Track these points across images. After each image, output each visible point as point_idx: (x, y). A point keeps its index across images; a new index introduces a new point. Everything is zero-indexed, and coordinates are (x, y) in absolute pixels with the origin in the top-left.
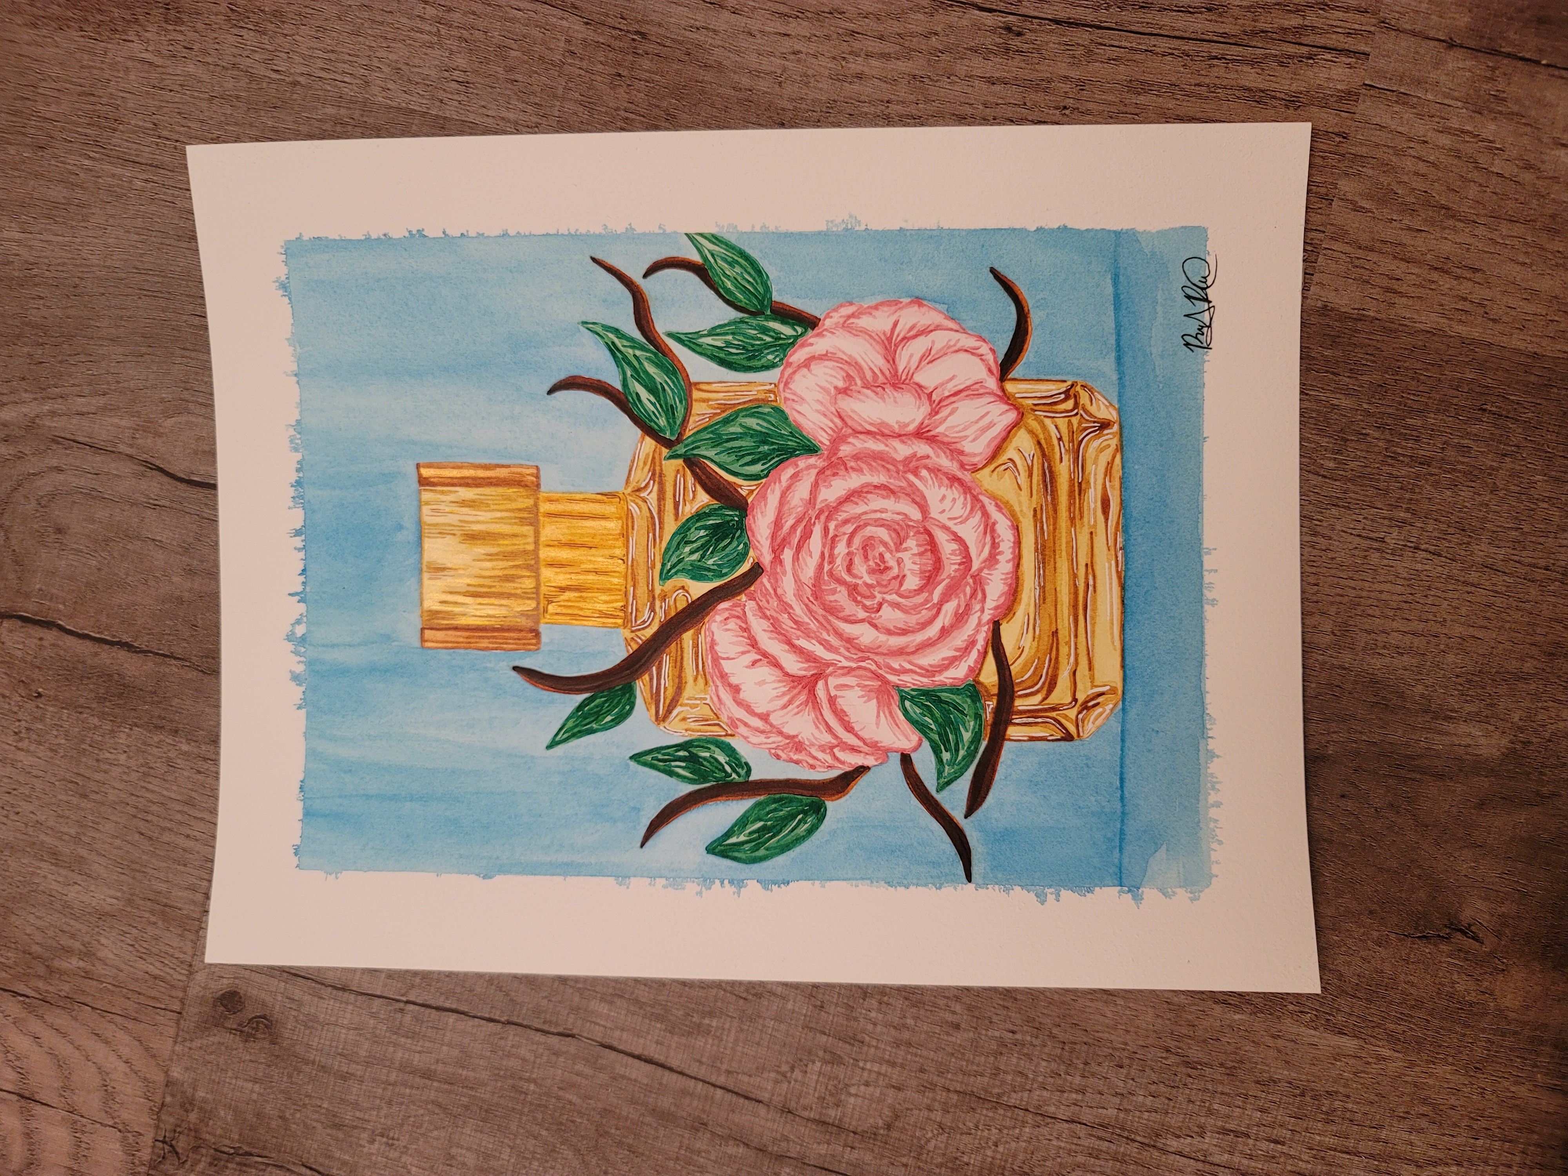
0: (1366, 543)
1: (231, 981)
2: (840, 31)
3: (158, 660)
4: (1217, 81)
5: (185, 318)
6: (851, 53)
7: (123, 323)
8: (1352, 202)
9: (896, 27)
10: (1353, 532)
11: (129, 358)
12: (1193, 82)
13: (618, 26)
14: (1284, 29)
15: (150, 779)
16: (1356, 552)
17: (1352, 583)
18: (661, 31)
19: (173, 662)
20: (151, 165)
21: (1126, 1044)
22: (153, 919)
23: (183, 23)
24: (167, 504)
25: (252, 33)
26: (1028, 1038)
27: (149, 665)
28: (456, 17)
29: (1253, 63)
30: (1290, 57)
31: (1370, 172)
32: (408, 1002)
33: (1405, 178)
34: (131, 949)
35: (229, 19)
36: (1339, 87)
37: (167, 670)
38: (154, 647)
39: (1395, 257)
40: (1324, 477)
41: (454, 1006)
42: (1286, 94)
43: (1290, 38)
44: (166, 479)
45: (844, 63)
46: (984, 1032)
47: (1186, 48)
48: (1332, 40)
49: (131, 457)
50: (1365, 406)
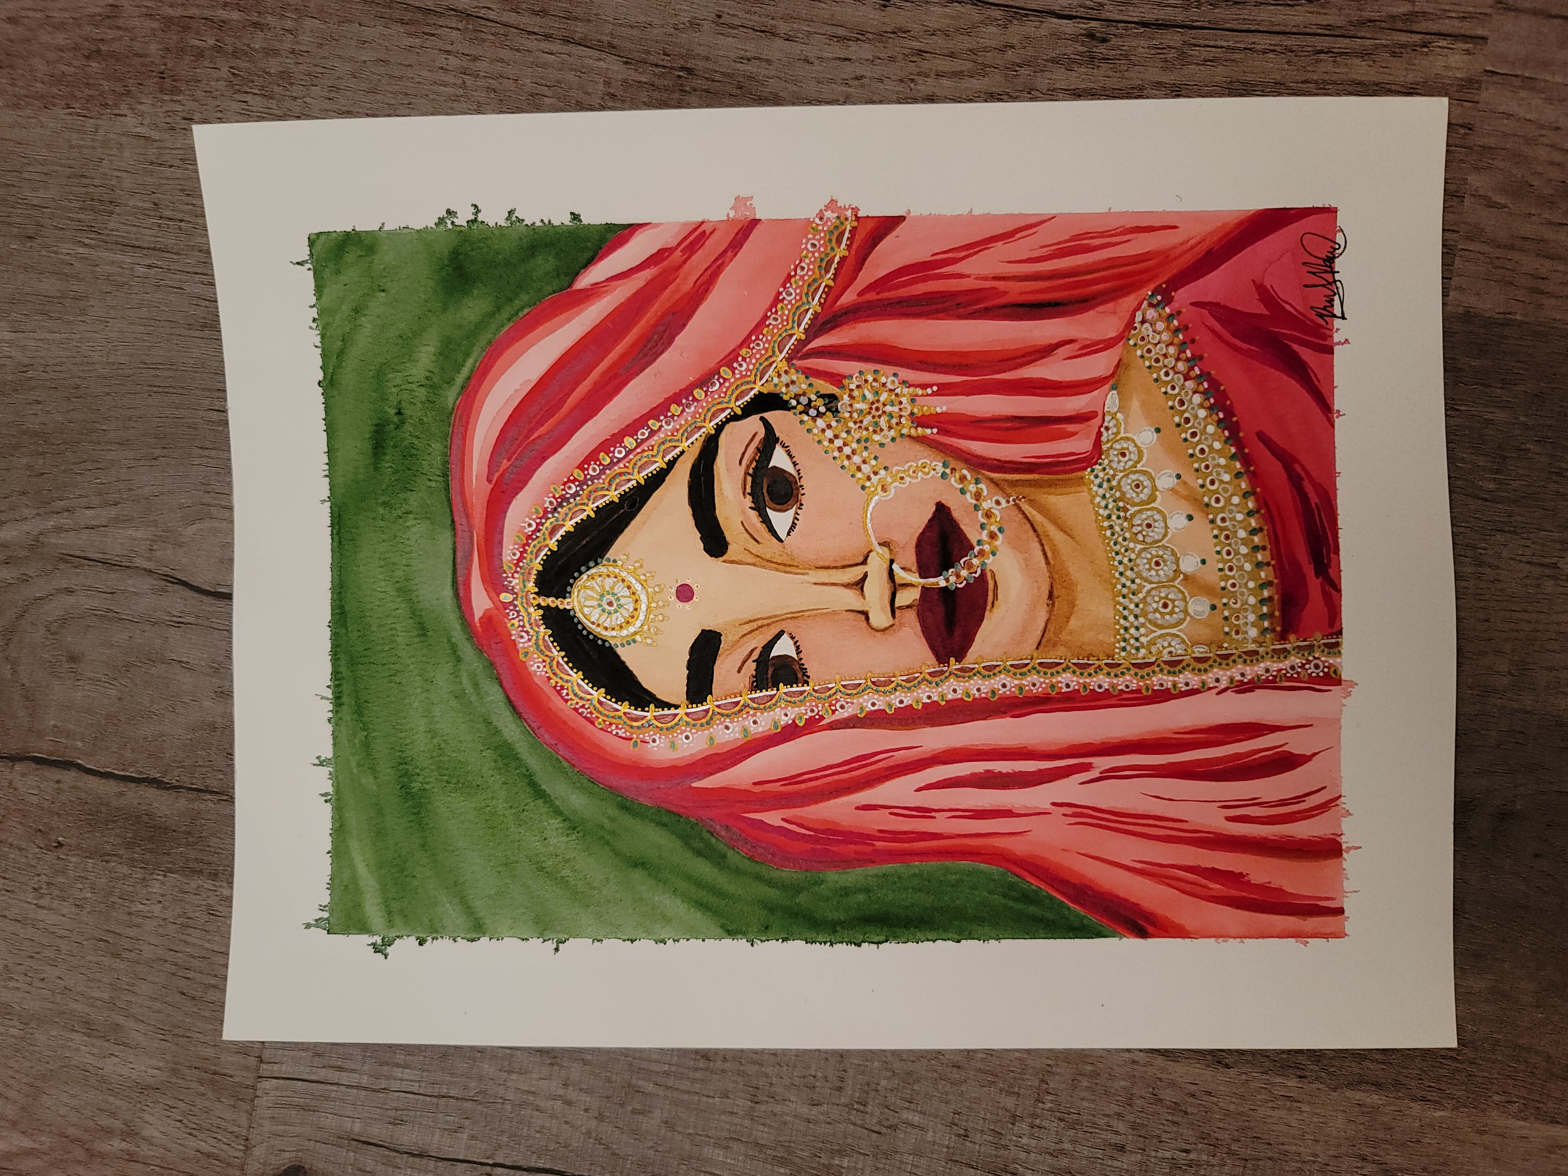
0: (1537, 571)
1: (293, 1154)
2: (906, 51)
3: (192, 795)
4: (1327, 77)
5: (202, 414)
6: (919, 74)
7: (133, 425)
8: (1484, 197)
9: (968, 43)
10: (1523, 559)
11: (142, 463)
12: (1299, 79)
13: (662, 63)
14: (1393, 17)
15: (190, 931)
16: (1528, 581)
17: (1526, 616)
18: (710, 65)
19: (209, 797)
20: (154, 249)
21: (1316, 1156)
22: (202, 1089)
23: (180, 92)
24: (192, 620)
25: (258, 98)
26: (1205, 1157)
27: (182, 802)
28: (482, 66)
29: (1364, 54)
30: (1403, 46)
31: (1501, 165)
32: (496, 1165)
33: (1540, 169)
34: (179, 1124)
35: (231, 84)
36: (1458, 75)
37: (202, 806)
38: (186, 780)
39: (1538, 255)
40: (1486, 500)
41: (548, 1166)
42: (1403, 86)
43: (1400, 25)
44: (190, 594)
45: (912, 85)
46: (1153, 1154)
47: (1289, 43)
48: (1446, 26)
49: (150, 572)
50: (1522, 419)
